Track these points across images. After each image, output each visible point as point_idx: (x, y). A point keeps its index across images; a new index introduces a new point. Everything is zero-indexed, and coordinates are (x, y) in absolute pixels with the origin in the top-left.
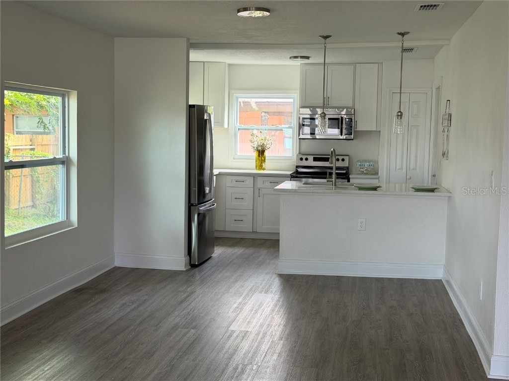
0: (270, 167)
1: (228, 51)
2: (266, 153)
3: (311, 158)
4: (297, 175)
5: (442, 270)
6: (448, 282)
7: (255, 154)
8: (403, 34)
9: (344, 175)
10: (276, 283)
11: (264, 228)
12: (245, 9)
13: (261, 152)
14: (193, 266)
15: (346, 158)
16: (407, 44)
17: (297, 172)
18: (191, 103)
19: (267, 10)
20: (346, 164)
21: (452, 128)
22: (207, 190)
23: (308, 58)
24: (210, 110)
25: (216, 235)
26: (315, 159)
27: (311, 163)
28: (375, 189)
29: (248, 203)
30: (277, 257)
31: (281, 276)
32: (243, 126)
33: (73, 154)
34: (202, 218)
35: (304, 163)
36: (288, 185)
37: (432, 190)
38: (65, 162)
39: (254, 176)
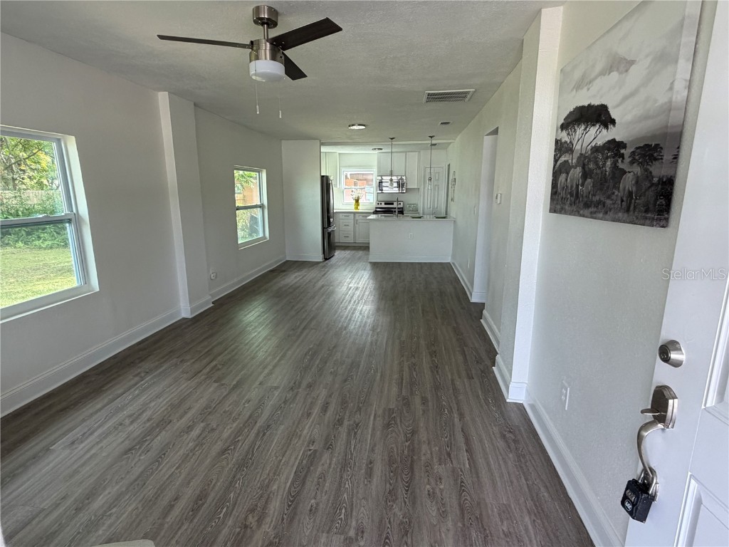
0: (361, 209)
1: (339, 147)
2: (359, 201)
3: (383, 203)
4: (376, 212)
5: (450, 258)
6: (453, 263)
7: (354, 202)
8: (431, 137)
9: (401, 212)
10: (369, 267)
11: (360, 240)
12: (353, 125)
13: (357, 201)
14: (326, 259)
15: (402, 203)
16: (434, 142)
17: (376, 211)
18: (322, 174)
19: (364, 125)
20: (401, 206)
21: (456, 186)
22: (332, 220)
23: (381, 149)
24: (331, 178)
25: (336, 244)
26: (385, 204)
27: (383, 206)
28: (420, 218)
29: (351, 228)
30: (368, 254)
31: (371, 263)
32: (347, 187)
33: (265, 202)
34: (329, 234)
35: (380, 206)
36: (373, 217)
37: (444, 218)
38: (261, 206)
39: (354, 213)
